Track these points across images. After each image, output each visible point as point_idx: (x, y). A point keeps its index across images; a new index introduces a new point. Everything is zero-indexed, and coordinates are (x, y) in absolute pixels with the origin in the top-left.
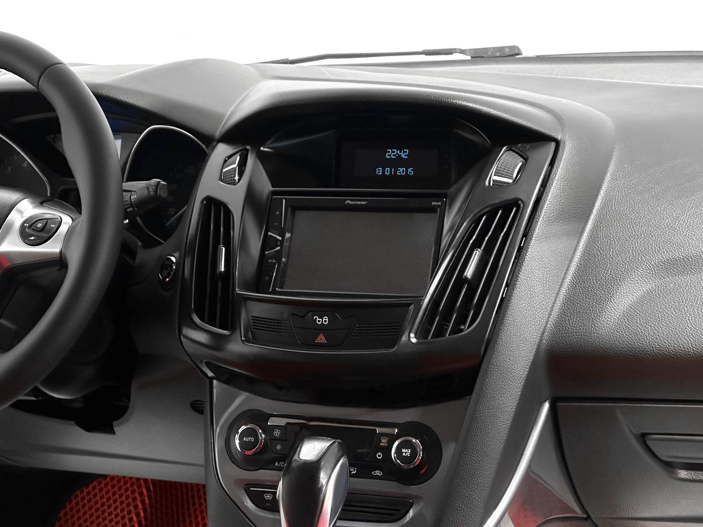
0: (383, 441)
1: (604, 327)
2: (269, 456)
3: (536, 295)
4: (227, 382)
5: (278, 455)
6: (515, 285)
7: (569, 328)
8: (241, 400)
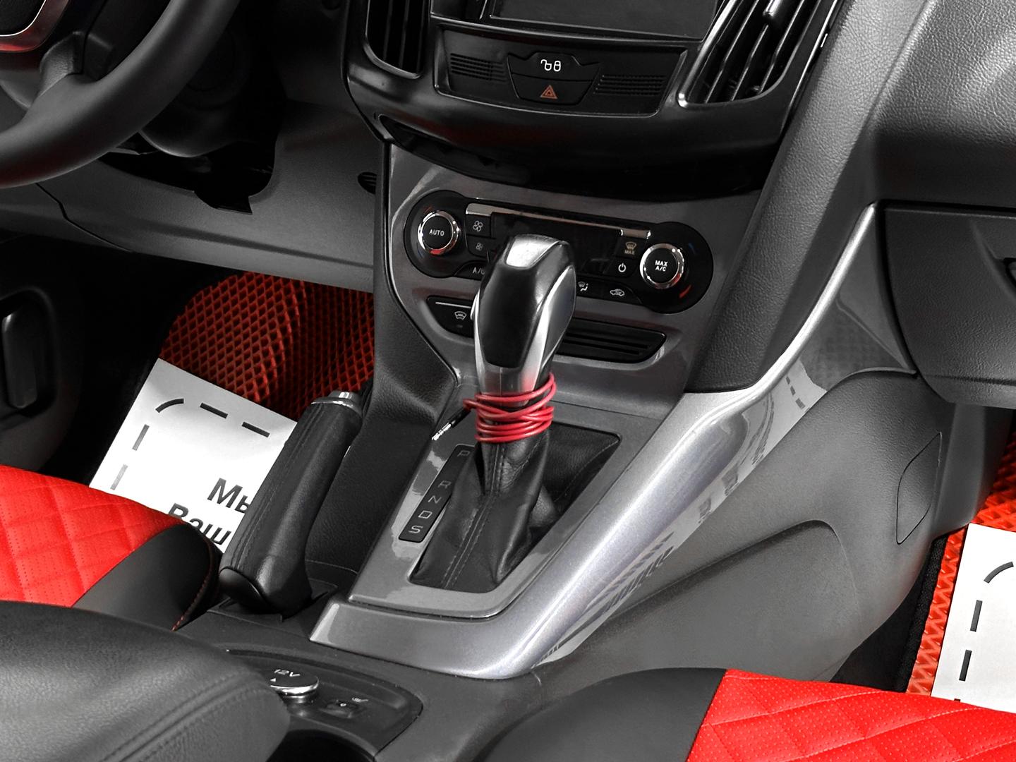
0: (628, 248)
1: (966, 100)
2: (465, 257)
3: (870, 46)
4: (410, 148)
5: (478, 258)
6: (840, 30)
7: (913, 99)
8: (432, 176)
